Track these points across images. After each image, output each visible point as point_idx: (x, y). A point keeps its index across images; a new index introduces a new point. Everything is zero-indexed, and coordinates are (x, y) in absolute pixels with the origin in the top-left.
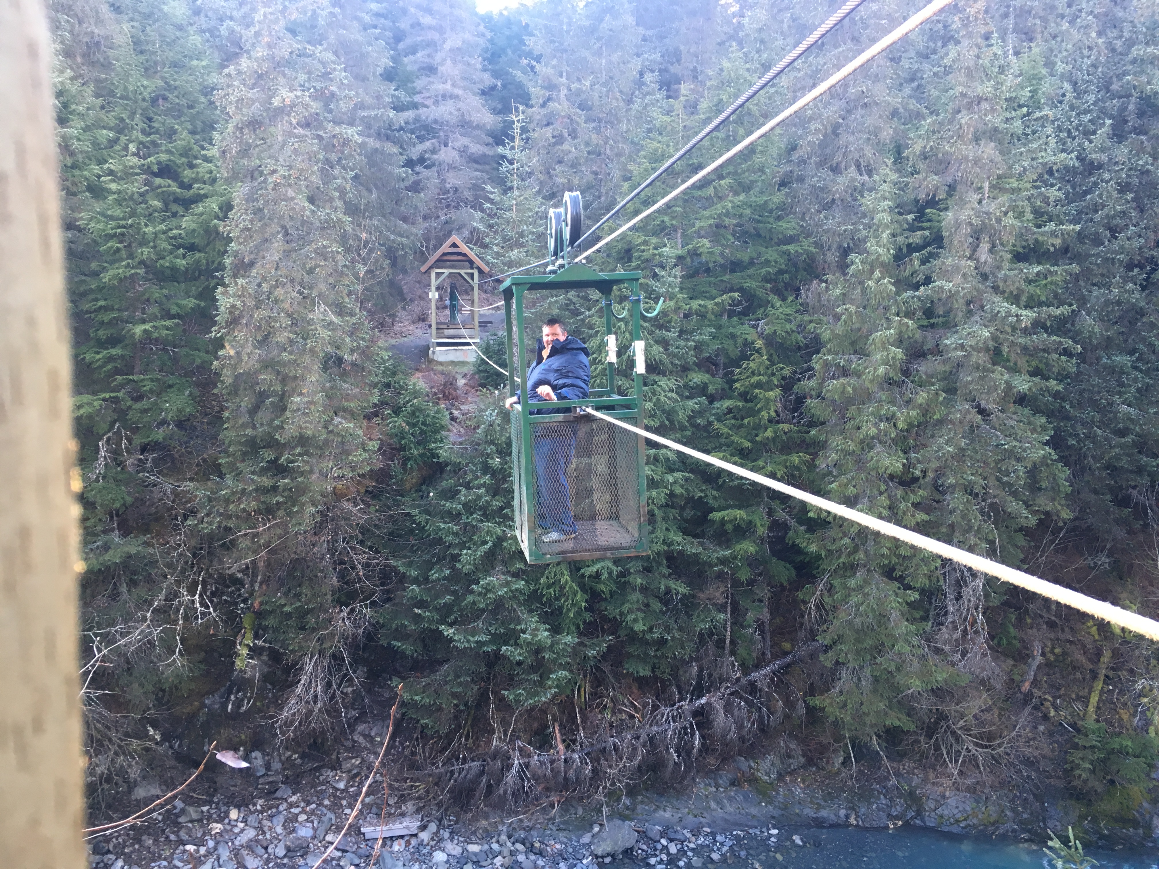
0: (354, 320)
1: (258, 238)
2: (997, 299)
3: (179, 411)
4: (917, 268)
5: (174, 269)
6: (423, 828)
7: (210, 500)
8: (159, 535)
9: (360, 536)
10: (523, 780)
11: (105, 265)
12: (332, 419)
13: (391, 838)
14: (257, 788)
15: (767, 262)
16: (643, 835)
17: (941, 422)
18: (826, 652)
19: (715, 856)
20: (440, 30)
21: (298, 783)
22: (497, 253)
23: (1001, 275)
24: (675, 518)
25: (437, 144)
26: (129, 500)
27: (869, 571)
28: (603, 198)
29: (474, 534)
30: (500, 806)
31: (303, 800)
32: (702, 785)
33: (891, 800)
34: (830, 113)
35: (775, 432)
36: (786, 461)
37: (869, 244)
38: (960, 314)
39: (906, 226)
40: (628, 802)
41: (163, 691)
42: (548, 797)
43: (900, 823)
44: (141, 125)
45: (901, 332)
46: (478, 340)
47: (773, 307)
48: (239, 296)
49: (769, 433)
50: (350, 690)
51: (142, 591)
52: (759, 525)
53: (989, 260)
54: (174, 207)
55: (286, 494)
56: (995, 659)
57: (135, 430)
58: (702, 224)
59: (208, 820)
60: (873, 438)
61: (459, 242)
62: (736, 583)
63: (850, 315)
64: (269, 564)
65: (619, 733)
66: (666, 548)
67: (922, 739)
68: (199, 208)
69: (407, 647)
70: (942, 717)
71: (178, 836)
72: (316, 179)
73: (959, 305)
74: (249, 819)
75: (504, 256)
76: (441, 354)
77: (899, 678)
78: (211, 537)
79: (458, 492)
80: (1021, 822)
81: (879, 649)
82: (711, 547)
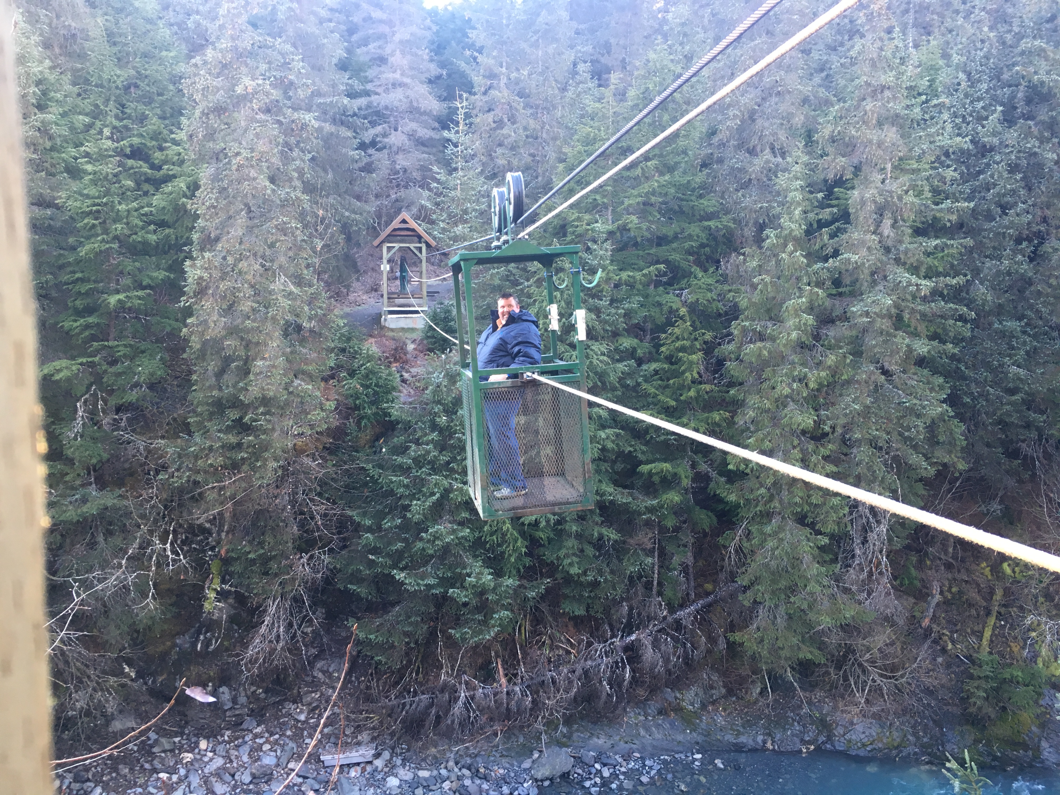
0: (312, 290)
1: (222, 216)
2: (899, 270)
3: (152, 374)
4: (826, 241)
5: (145, 243)
6: (377, 755)
7: (180, 456)
8: (133, 488)
9: (318, 489)
10: (469, 711)
11: (82, 240)
12: (292, 382)
13: (348, 765)
14: (224, 720)
15: (690, 237)
16: (579, 760)
17: (848, 382)
18: (744, 592)
19: (645, 779)
20: (390, 23)
21: (263, 715)
22: (444, 229)
23: (902, 248)
24: (607, 470)
25: (388, 129)
26: (105, 456)
27: (783, 518)
28: (540, 179)
29: (423, 486)
30: (448, 735)
31: (267, 731)
32: (632, 715)
33: (804, 726)
34: (747, 101)
35: (698, 392)
36: (708, 418)
37: (782, 220)
38: (866, 284)
39: (816, 204)
40: (565, 730)
41: (138, 632)
42: (492, 726)
43: (812, 747)
44: (115, 111)
45: (811, 300)
46: (426, 309)
47: (696, 278)
48: (206, 269)
49: (692, 393)
50: (309, 630)
51: (117, 540)
52: (683, 477)
53: (892, 234)
54: (146, 187)
55: (250, 450)
56: (897, 598)
57: (111, 392)
58: (631, 202)
59: (179, 750)
60: (787, 396)
61: (408, 218)
62: (663, 530)
63: (766, 284)
64: (235, 515)
65: (557, 667)
66: (598, 498)
67: (832, 670)
68: (168, 188)
69: (361, 590)
70: (850, 650)
71: (152, 765)
72: (276, 161)
73: (864, 276)
74: (218, 749)
75: (450, 231)
76: (392, 322)
77: (812, 616)
78: (181, 491)
79: (408, 448)
80: (923, 746)
81: (792, 589)
82: (640, 497)
